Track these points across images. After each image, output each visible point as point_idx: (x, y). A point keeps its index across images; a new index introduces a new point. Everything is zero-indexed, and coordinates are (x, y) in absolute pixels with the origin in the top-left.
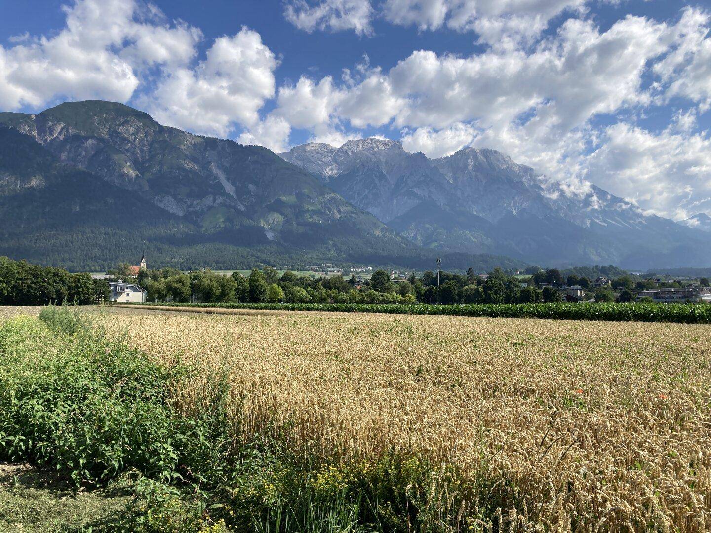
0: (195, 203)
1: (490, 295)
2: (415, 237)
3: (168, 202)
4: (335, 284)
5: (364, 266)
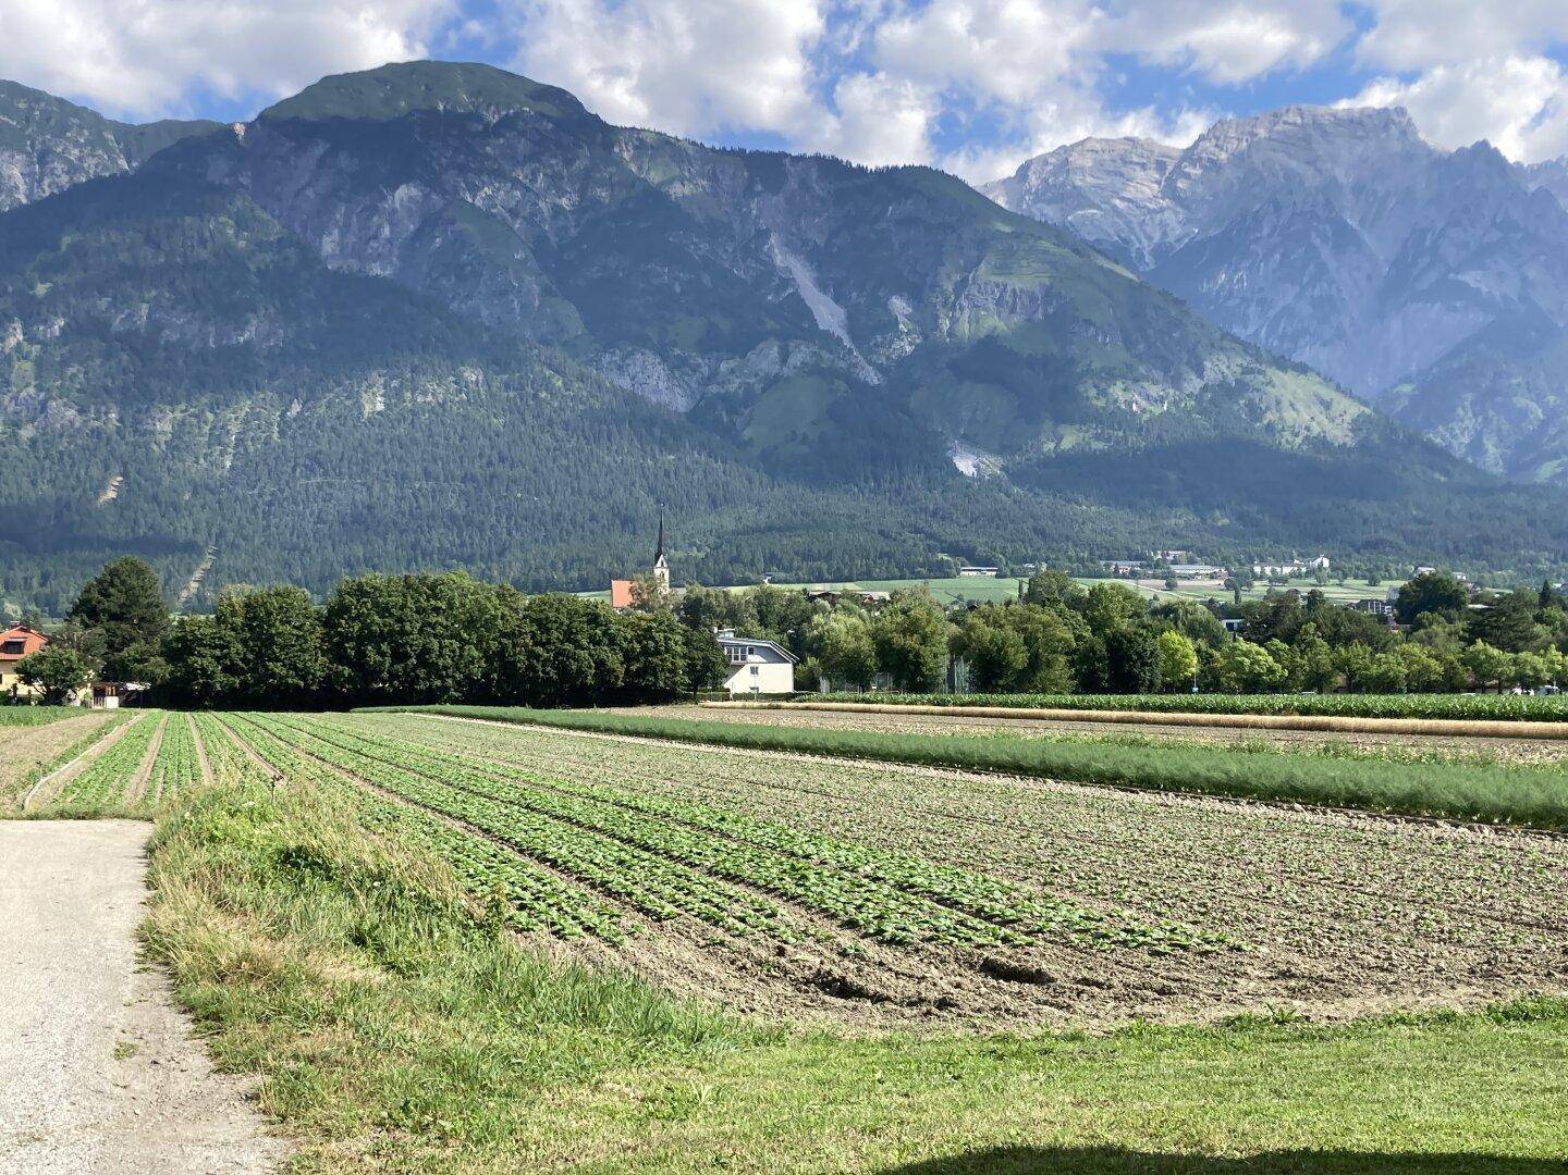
0: (723, 367)
2: (1476, 447)
3: (644, 368)
4: (1335, 624)
5: (1301, 555)
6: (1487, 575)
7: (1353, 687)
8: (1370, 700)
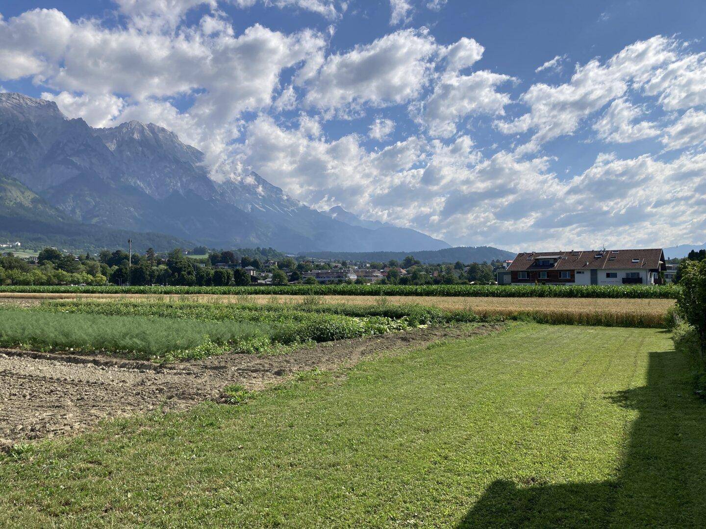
1: (183, 276)
5: (10, 241)
6: (74, 251)
7: (14, 284)
8: (18, 287)
